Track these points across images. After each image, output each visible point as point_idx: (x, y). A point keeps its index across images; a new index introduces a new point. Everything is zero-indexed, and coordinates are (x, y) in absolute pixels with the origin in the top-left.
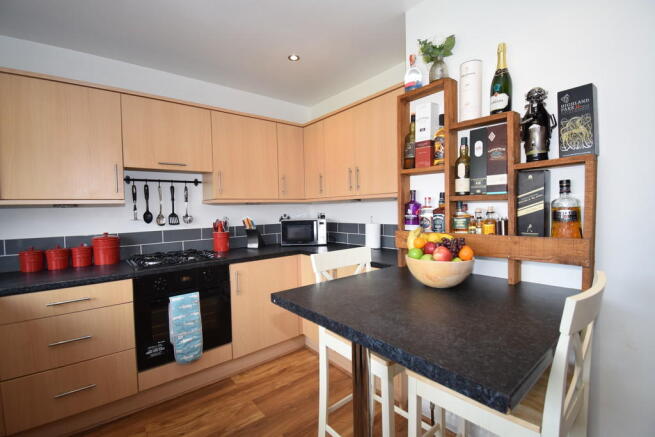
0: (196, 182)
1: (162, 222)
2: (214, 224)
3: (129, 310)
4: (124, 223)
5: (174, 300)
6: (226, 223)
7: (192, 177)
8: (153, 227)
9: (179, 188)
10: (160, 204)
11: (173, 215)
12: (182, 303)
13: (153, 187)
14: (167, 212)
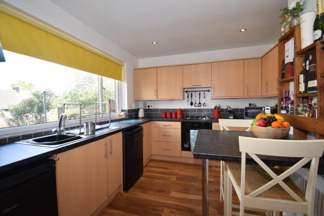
0: (209, 91)
1: (196, 105)
2: (215, 107)
3: (180, 131)
4: (184, 105)
5: (192, 131)
6: (220, 107)
7: (207, 89)
8: (193, 107)
9: (202, 93)
10: (196, 99)
11: (200, 103)
12: (194, 132)
13: (193, 93)
14: (198, 102)
